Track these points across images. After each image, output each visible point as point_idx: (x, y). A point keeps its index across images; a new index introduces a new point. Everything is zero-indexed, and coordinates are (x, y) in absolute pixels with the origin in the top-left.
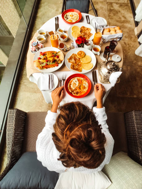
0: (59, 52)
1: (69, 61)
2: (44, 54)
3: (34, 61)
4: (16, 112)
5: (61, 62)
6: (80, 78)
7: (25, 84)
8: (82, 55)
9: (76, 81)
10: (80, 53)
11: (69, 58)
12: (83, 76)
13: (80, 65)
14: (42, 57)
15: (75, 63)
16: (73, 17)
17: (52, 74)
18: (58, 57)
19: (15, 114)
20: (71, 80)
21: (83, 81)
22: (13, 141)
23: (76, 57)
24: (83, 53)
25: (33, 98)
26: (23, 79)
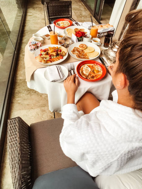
1: (73, 53)
2: (45, 51)
3: (36, 58)
5: (66, 54)
6: (90, 64)
8: (84, 47)
9: (87, 68)
10: (81, 45)
11: (72, 50)
12: (93, 62)
13: (85, 54)
14: (43, 53)
15: (80, 54)
17: (59, 65)
18: (61, 51)
20: (82, 67)
21: (94, 66)
23: (79, 50)
24: (84, 45)
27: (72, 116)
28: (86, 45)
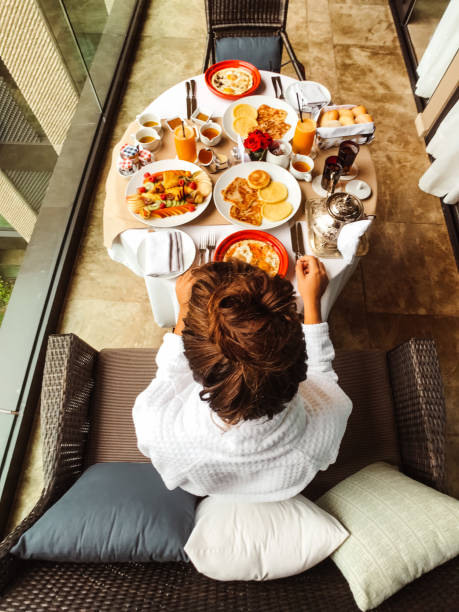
0: (196, 174)
1: (226, 198)
2: (155, 179)
3: (128, 198)
4: (72, 343)
5: (204, 198)
6: (256, 242)
7: (92, 274)
8: (261, 181)
9: (245, 252)
10: (256, 175)
11: (225, 188)
12: (263, 236)
13: (256, 207)
14: (151, 186)
15: (243, 202)
16: (236, 82)
17: (177, 231)
18: (195, 187)
19: (67, 350)
20: (232, 247)
21: (264, 250)
22: (60, 425)
23: (245, 187)
24: (264, 177)
25: (115, 317)
26: (87, 259)
27: (176, 364)
28: (268, 176)
